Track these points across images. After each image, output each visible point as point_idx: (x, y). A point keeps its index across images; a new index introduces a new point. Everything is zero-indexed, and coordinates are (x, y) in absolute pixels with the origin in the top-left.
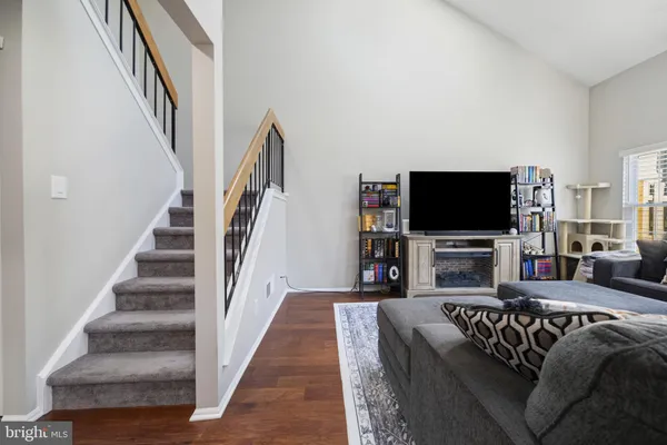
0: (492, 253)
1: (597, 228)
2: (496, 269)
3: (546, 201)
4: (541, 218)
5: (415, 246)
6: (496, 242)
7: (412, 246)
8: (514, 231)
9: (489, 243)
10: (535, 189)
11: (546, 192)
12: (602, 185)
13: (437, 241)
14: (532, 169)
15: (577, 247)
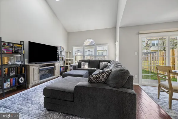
0: (54, 67)
1: (70, 60)
2: (55, 71)
3: (63, 54)
4: (63, 58)
5: (32, 68)
6: (55, 64)
7: (31, 68)
8: (58, 61)
9: (54, 65)
10: (61, 51)
11: (63, 52)
12: (70, 52)
13: (40, 65)
14: (61, 47)
15: (67, 64)
